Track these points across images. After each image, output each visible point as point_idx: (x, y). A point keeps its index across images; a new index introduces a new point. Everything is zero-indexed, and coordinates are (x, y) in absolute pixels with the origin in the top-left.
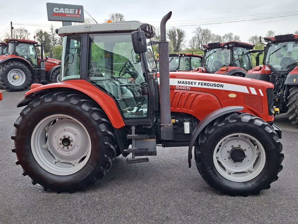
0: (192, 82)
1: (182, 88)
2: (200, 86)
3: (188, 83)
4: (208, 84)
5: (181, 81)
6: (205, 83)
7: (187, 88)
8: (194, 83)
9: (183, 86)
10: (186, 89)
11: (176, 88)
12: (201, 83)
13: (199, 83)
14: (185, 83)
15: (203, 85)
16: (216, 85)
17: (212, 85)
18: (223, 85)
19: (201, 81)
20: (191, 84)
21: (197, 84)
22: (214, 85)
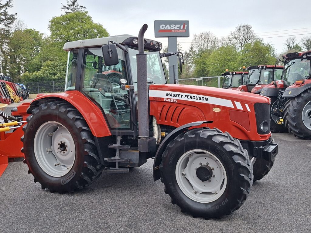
0: (179, 95)
1: (169, 101)
2: (186, 99)
3: (175, 95)
4: (194, 97)
5: (169, 94)
6: (191, 96)
7: (174, 100)
8: (180, 95)
9: (171, 99)
10: (173, 102)
11: (165, 101)
12: (187, 96)
13: (185, 95)
14: (173, 95)
15: (189, 98)
16: (201, 98)
17: (197, 98)
18: (208, 98)
19: (187, 94)
20: (178, 97)
21: (184, 96)
22: (199, 98)
